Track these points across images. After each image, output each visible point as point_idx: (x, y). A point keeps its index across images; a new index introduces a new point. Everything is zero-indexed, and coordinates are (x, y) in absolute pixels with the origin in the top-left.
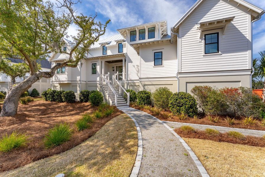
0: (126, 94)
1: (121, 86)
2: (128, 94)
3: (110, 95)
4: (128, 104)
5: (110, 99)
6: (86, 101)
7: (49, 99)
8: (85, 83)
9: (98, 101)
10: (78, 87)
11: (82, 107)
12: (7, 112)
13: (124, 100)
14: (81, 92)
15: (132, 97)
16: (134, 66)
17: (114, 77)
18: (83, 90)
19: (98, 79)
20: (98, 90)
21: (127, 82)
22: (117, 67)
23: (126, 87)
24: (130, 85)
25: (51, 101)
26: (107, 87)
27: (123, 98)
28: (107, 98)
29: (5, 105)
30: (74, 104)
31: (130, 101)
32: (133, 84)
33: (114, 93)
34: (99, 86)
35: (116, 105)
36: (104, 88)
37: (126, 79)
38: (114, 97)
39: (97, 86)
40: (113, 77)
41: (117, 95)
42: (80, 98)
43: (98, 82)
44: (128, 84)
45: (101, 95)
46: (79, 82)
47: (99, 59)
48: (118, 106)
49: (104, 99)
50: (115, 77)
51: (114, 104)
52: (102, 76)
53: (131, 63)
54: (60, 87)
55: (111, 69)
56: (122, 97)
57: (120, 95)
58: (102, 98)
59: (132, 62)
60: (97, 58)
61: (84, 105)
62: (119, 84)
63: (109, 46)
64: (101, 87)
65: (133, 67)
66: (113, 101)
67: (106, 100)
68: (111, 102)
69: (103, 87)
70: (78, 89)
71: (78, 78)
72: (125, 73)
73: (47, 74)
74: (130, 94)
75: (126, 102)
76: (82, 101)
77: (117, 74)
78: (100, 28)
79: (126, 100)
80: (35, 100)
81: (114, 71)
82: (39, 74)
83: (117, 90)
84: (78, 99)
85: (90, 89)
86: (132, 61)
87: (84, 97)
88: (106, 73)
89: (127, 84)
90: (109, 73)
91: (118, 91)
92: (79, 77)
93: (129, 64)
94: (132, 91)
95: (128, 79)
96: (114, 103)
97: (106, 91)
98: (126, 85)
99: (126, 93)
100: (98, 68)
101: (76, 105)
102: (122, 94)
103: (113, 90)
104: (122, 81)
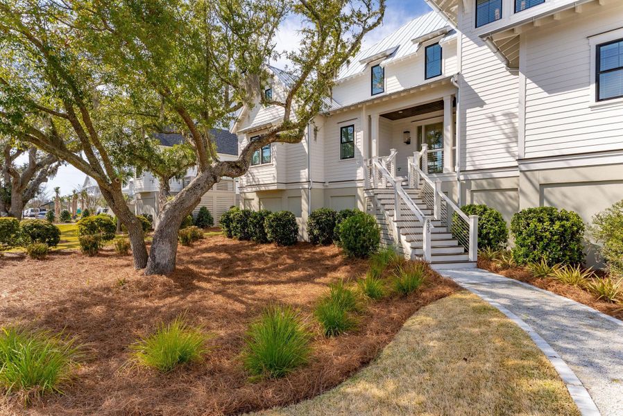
0: (463, 221)
1: (442, 195)
2: (472, 222)
3: (405, 224)
4: (472, 255)
5: (403, 238)
6: (327, 243)
7: (235, 235)
8: (320, 186)
9: (365, 241)
10: (304, 202)
11: (319, 260)
12: (158, 264)
13: (455, 243)
14: (312, 216)
15: (488, 233)
16: (493, 118)
17: (412, 163)
18: (317, 210)
19: (360, 173)
20: (361, 208)
21: (462, 178)
22: (419, 129)
23: (457, 197)
24: (473, 188)
25: (240, 239)
26: (392, 196)
27: (450, 236)
28: (394, 233)
29: (155, 246)
30: (295, 250)
31: (480, 245)
32: (489, 184)
33: (420, 219)
34: (366, 195)
35: (428, 258)
36: (383, 202)
37: (457, 169)
38: (418, 230)
39: (355, 197)
40: (409, 163)
41: (431, 224)
42: (311, 233)
43: (359, 185)
44: (465, 185)
45: (372, 223)
46: (306, 186)
47: (361, 109)
48: (433, 263)
49: (382, 235)
50: (417, 162)
51: (421, 256)
52: (374, 162)
53: (478, 109)
54: (260, 202)
55: (400, 139)
56: (444, 230)
57: (439, 224)
58: (376, 233)
59: (481, 103)
60: (356, 108)
61: (322, 253)
62: (433, 186)
63: (391, 64)
64: (371, 198)
65: (488, 120)
66: (416, 244)
67: (390, 241)
68: (407, 247)
69: (379, 197)
70: (305, 205)
71: (303, 174)
72: (454, 144)
73: (233, 167)
74: (479, 219)
75: (462, 250)
76: (314, 241)
77: (421, 153)
78: (368, 6)
79: (463, 242)
80: (206, 234)
81: (408, 143)
82: (216, 167)
83: (425, 207)
84: (304, 235)
85: (338, 207)
86: (483, 98)
87: (320, 229)
88: (384, 152)
89: (462, 184)
90: (393, 152)
91: (430, 212)
92: (307, 170)
93: (468, 111)
94: (485, 210)
95: (468, 168)
96: (418, 252)
97: (388, 212)
98: (457, 188)
99: (460, 217)
100: (359, 138)
101: (302, 253)
102: (444, 223)
103: (413, 207)
104: (440, 175)
